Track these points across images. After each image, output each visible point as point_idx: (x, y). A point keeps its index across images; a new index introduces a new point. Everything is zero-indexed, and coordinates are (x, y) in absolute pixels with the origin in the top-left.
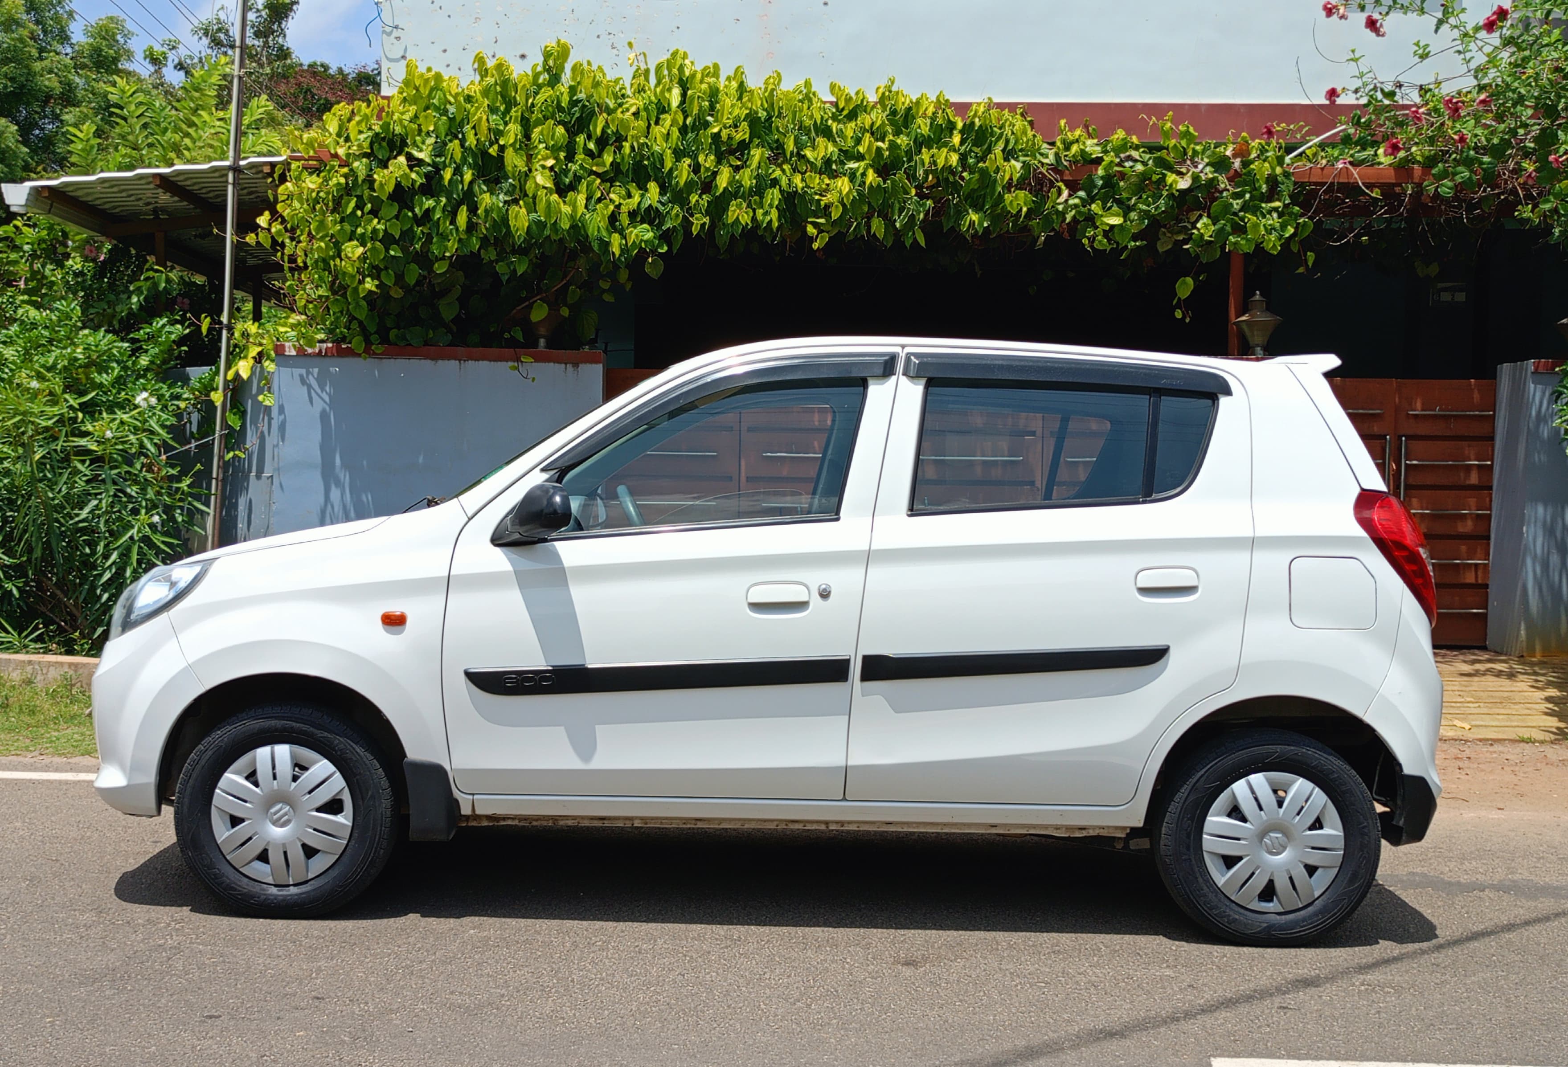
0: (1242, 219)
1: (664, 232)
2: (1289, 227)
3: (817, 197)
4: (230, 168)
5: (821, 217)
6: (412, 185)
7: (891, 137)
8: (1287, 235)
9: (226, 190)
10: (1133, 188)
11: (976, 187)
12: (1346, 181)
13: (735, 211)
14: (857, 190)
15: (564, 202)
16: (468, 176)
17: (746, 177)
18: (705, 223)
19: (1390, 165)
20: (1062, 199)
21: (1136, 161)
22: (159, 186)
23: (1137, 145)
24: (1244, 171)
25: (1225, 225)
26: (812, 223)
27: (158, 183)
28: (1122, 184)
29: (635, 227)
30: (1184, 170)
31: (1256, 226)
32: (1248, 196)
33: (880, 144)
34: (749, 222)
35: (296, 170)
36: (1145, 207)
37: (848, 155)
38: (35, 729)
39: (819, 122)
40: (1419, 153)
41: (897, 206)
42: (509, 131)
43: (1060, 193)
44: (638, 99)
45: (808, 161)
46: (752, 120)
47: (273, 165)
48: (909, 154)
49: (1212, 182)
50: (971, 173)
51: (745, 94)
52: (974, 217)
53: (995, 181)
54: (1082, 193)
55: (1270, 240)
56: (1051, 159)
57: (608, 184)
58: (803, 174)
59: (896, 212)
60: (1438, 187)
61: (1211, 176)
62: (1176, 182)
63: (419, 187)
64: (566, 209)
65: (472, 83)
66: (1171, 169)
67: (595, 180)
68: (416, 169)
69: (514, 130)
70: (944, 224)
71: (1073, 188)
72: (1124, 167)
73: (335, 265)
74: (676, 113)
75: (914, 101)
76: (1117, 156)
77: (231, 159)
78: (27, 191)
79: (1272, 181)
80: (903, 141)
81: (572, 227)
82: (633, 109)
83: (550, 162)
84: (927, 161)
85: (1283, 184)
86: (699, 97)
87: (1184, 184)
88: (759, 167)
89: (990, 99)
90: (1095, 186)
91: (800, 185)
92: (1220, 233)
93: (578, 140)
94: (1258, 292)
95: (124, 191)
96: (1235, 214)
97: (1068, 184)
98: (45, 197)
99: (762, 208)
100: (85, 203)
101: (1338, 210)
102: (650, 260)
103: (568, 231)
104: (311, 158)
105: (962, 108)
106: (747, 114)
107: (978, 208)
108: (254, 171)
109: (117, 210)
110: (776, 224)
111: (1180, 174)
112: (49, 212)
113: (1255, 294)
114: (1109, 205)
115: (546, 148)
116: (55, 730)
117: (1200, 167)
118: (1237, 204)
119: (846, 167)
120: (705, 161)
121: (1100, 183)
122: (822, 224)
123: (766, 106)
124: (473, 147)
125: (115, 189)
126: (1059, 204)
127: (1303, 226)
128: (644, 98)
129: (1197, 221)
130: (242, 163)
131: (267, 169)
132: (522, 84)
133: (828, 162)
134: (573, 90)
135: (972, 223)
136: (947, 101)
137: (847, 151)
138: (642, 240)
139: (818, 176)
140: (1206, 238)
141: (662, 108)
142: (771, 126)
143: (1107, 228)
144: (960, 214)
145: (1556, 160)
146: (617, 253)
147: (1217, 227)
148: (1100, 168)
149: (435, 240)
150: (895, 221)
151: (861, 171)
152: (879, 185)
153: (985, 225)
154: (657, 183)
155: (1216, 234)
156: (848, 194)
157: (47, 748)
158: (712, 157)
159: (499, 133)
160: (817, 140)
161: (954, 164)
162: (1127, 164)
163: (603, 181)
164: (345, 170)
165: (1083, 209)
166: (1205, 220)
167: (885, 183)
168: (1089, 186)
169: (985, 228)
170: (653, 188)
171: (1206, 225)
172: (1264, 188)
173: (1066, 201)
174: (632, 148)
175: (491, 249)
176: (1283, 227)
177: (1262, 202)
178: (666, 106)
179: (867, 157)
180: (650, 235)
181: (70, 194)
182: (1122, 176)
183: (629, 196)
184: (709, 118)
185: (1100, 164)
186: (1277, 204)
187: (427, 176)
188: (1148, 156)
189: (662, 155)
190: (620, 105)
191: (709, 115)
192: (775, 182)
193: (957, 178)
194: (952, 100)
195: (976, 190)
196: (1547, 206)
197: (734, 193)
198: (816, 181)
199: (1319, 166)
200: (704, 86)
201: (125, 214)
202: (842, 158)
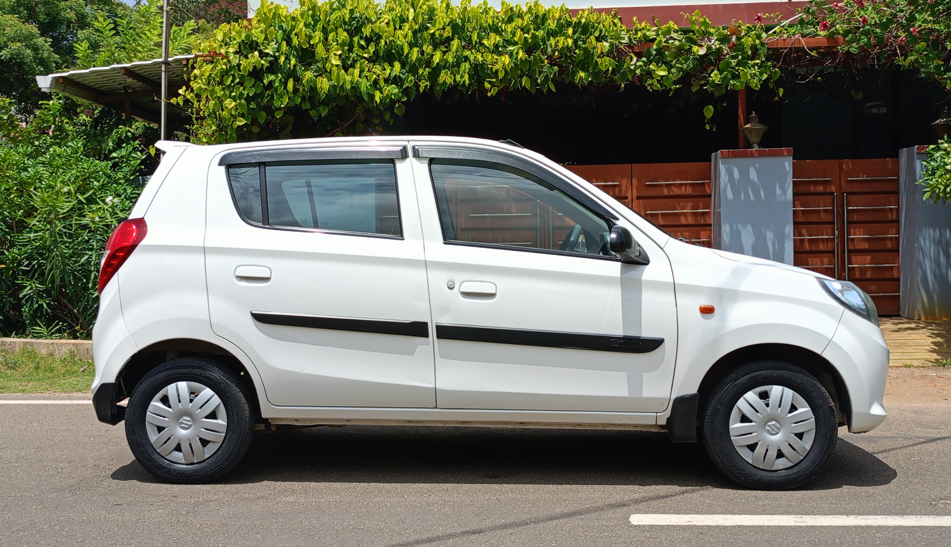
0: (737, 71)
1: (404, 89)
2: (765, 74)
3: (490, 66)
4: (163, 63)
5: (494, 78)
6: (262, 67)
7: (533, 31)
8: (764, 79)
9: (161, 75)
10: (674, 54)
11: (583, 58)
12: (799, 46)
13: (443, 76)
14: (514, 62)
15: (347, 75)
16: (293, 62)
17: (450, 57)
18: (427, 85)
19: (824, 36)
20: (633, 63)
21: (675, 39)
22: (124, 74)
23: (677, 30)
24: (738, 43)
25: (727, 74)
26: (487, 81)
27: (124, 72)
28: (667, 53)
29: (388, 86)
30: (703, 44)
31: (746, 74)
32: (740, 57)
33: (526, 35)
34: (452, 82)
35: (199, 62)
36: (680, 66)
37: (509, 42)
38: (52, 379)
39: (491, 24)
40: (840, 28)
41: (537, 70)
42: (315, 36)
43: (631, 59)
44: (389, 15)
45: (485, 47)
46: (453, 25)
47: (188, 60)
48: (544, 41)
49: (719, 50)
50: (580, 50)
51: (449, 10)
52: (582, 74)
53: (593, 54)
54: (644, 59)
55: (754, 82)
56: (626, 41)
57: (373, 64)
58: (482, 54)
59: (537, 73)
60: (849, 48)
61: (718, 46)
62: (698, 51)
63: (266, 69)
64: (348, 78)
65: (296, 10)
66: (695, 43)
67: (365, 62)
68: (265, 58)
69: (318, 35)
70: (566, 80)
71: (639, 56)
72: (668, 43)
73: (219, 114)
74: (411, 22)
75: (547, 9)
76: (664, 37)
77: (163, 57)
78: (51, 80)
79: (754, 48)
80: (540, 33)
81: (352, 87)
82: (386, 21)
83: (339, 52)
84: (553, 44)
85: (761, 49)
86: (422, 13)
87: (702, 52)
88: (457, 51)
89: (592, 7)
90: (652, 55)
91: (481, 59)
92: (724, 79)
93: (354, 39)
94: (754, 112)
95: (105, 77)
96: (733, 68)
97: (636, 54)
98: (61, 83)
99: (459, 74)
100: (84, 85)
101: (802, 63)
102: (397, 105)
103: (350, 91)
104: (207, 56)
105: (575, 12)
106: (450, 21)
107: (584, 70)
108: (177, 63)
109: (103, 88)
110: (467, 82)
111: (701, 46)
112: (64, 91)
113: (752, 113)
114: (660, 65)
115: (337, 44)
116: (64, 379)
117: (713, 41)
118: (734, 62)
119: (508, 49)
120: (427, 49)
121: (655, 52)
122: (494, 82)
123: (462, 16)
124: (297, 46)
125: (100, 77)
126: (632, 65)
127: (775, 73)
128: (392, 14)
129: (711, 73)
130: (170, 59)
131: (184, 62)
132: (323, 9)
133: (496, 46)
134: (352, 11)
135: (581, 78)
136: (567, 9)
137: (508, 40)
138: (392, 94)
139: (490, 54)
140: (716, 82)
141: (403, 20)
142: (464, 27)
143: (660, 79)
144: (574, 73)
145: (914, 31)
146: (378, 101)
147: (722, 76)
148: (655, 44)
149: (275, 98)
150: (537, 79)
151: (516, 51)
152: (526, 59)
153: (590, 79)
154: (399, 62)
155: (722, 80)
156: (508, 64)
157: (58, 389)
158: (431, 47)
159: (310, 38)
160: (490, 34)
161: (570, 45)
162: (670, 42)
163: (369, 62)
164: (225, 60)
165: (644, 68)
166: (716, 72)
167: (529, 57)
168: (648, 55)
169: (589, 81)
170: (397, 65)
171: (716, 75)
172: (750, 52)
173: (635, 64)
174: (386, 43)
175: (308, 103)
176: (761, 74)
177: (749, 60)
178: (405, 18)
179: (519, 43)
180: (396, 90)
181: (75, 80)
182: (667, 48)
183: (384, 69)
184: (429, 25)
185: (654, 42)
186: (757, 61)
187: (270, 62)
188: (682, 37)
189: (402, 46)
190: (379, 19)
191: (429, 23)
192: (466, 59)
193: (572, 53)
194: (570, 8)
195: (583, 60)
196: (912, 58)
197: (443, 65)
198: (489, 57)
199: (782, 38)
200: (425, 7)
201: (108, 90)
202: (505, 44)
